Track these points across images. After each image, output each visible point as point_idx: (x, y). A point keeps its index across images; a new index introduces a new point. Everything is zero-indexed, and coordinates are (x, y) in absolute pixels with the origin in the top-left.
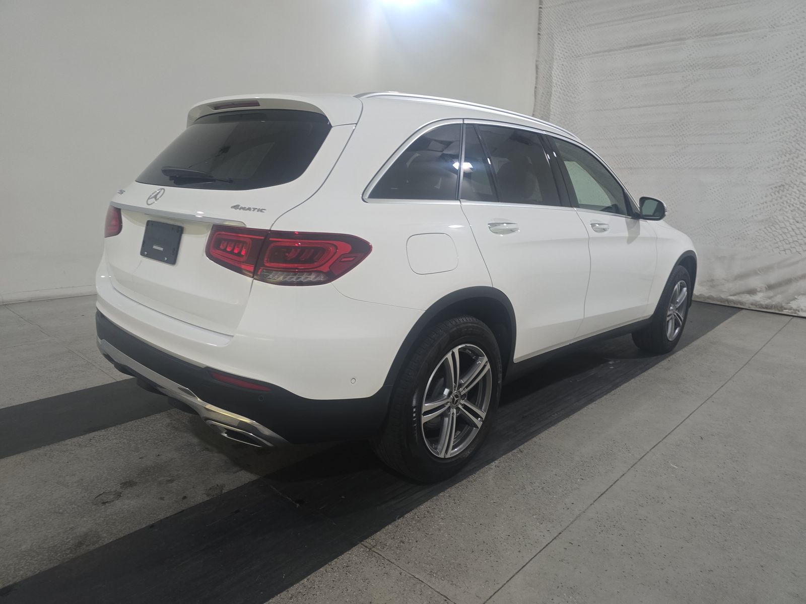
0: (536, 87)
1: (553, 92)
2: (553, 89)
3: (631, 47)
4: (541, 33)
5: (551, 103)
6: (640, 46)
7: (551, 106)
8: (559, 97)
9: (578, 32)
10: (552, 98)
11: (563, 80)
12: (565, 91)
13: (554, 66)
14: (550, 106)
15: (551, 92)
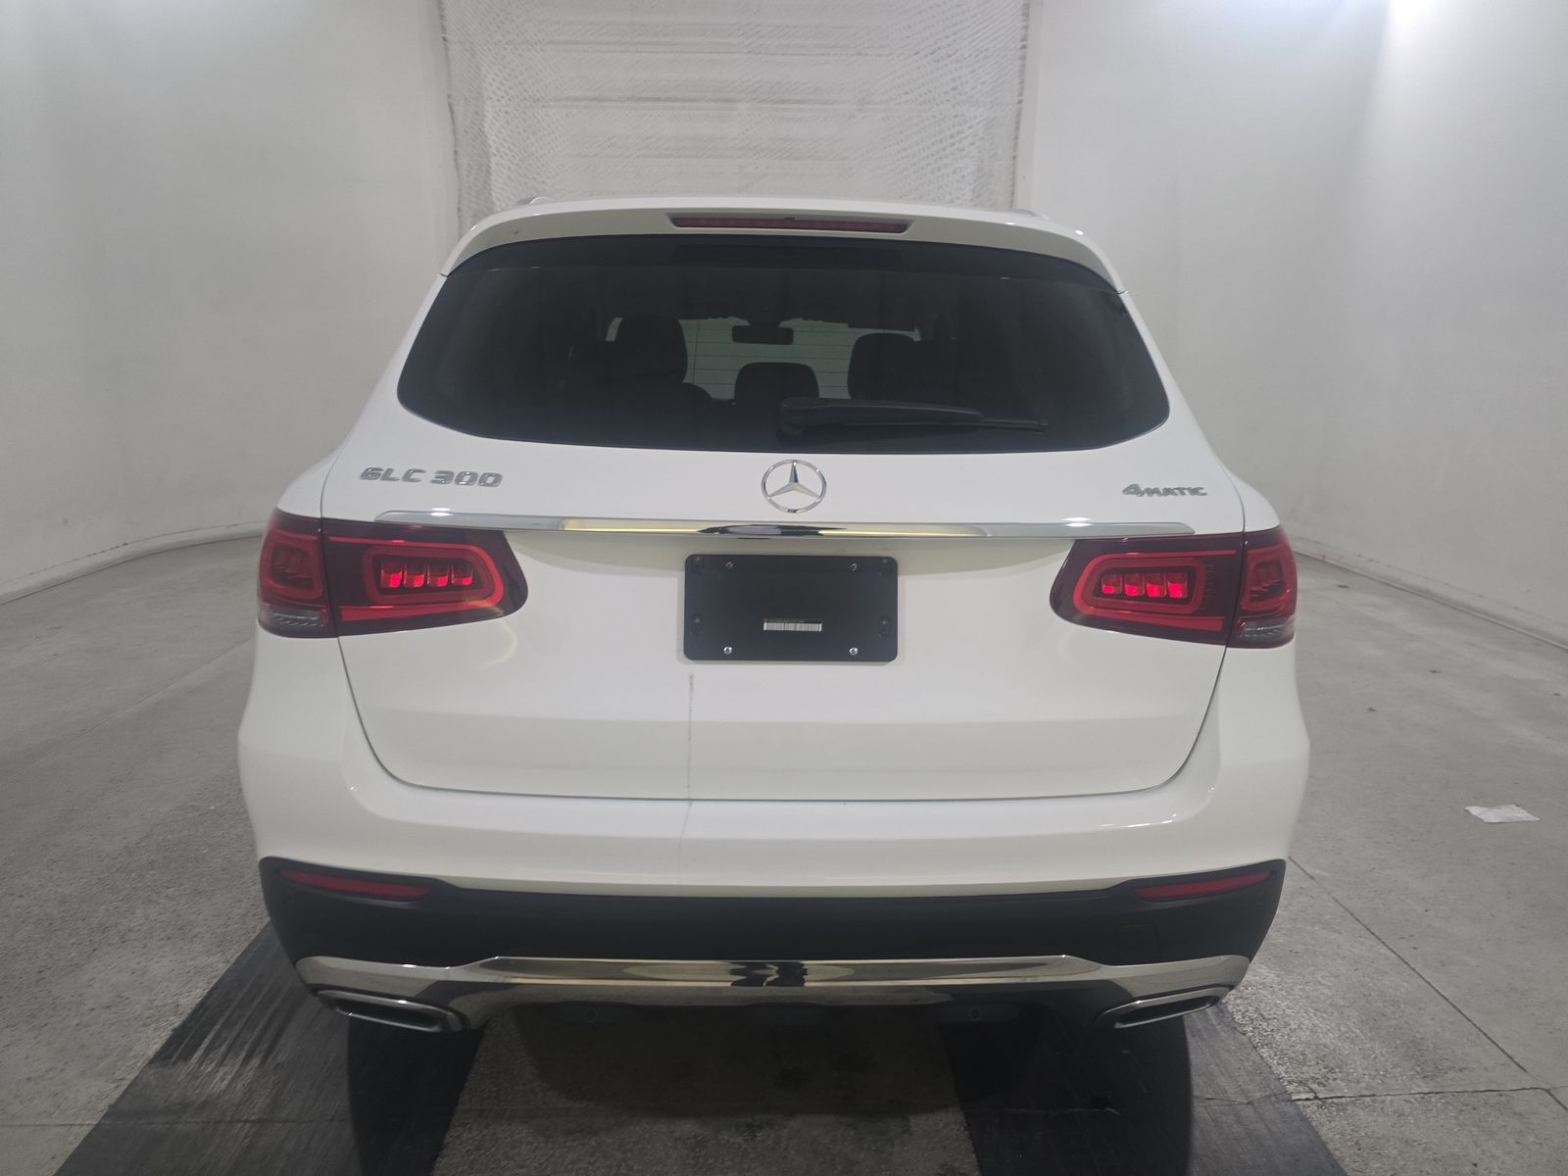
0: (455, 152)
1: (493, 166)
2: (492, 160)
3: (641, 99)
4: (448, 37)
5: (493, 188)
6: (658, 100)
7: (494, 194)
8: (509, 177)
9: (529, 50)
10: (493, 177)
11: (513, 144)
12: (520, 167)
13: (486, 113)
14: (490, 194)
15: (490, 167)
